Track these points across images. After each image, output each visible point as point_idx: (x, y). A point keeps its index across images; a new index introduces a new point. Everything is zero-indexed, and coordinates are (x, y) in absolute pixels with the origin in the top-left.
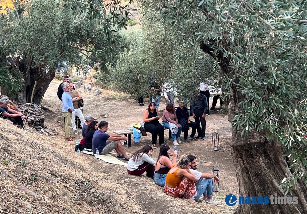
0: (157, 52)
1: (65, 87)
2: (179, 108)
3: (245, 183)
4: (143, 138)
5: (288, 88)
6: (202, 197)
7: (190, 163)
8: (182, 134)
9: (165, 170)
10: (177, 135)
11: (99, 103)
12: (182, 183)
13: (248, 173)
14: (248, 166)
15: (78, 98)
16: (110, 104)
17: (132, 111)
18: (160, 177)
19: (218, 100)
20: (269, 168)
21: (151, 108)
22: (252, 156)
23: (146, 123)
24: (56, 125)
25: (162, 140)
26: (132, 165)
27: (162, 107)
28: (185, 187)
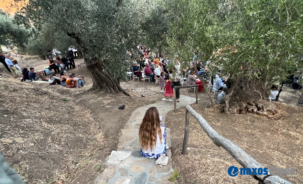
0: (46, 37)
1: (6, 56)
2: (62, 58)
3: (93, 77)
4: (51, 72)
5: (99, 45)
6: (80, 86)
7: (73, 76)
8: (66, 68)
9: (64, 80)
10: (65, 68)
11: (24, 62)
12: (72, 83)
13: (93, 74)
14: (93, 72)
15: (14, 60)
16: (29, 61)
17: (41, 63)
18: (63, 83)
19: (76, 54)
20: (99, 71)
21: (51, 60)
22: (93, 68)
23: (50, 66)
24: (6, 73)
25: (59, 71)
26: (51, 81)
27: (54, 59)
28: (74, 84)
